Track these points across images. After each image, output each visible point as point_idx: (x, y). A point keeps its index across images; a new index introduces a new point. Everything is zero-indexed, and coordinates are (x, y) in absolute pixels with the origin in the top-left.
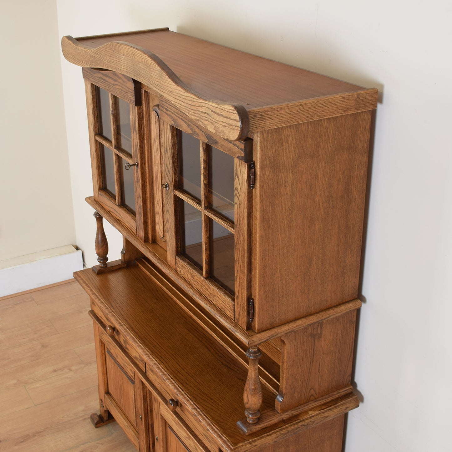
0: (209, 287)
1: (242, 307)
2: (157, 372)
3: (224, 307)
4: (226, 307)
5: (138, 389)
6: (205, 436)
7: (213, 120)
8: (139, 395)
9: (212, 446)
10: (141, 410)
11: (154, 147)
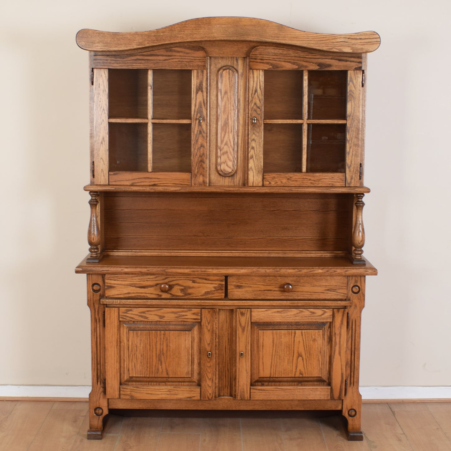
0: (313, 177)
1: (354, 171)
2: (266, 271)
3: (332, 183)
4: (335, 181)
5: (207, 325)
6: (328, 290)
7: (350, 44)
8: (209, 331)
9: (338, 292)
10: (211, 345)
11: (225, 99)
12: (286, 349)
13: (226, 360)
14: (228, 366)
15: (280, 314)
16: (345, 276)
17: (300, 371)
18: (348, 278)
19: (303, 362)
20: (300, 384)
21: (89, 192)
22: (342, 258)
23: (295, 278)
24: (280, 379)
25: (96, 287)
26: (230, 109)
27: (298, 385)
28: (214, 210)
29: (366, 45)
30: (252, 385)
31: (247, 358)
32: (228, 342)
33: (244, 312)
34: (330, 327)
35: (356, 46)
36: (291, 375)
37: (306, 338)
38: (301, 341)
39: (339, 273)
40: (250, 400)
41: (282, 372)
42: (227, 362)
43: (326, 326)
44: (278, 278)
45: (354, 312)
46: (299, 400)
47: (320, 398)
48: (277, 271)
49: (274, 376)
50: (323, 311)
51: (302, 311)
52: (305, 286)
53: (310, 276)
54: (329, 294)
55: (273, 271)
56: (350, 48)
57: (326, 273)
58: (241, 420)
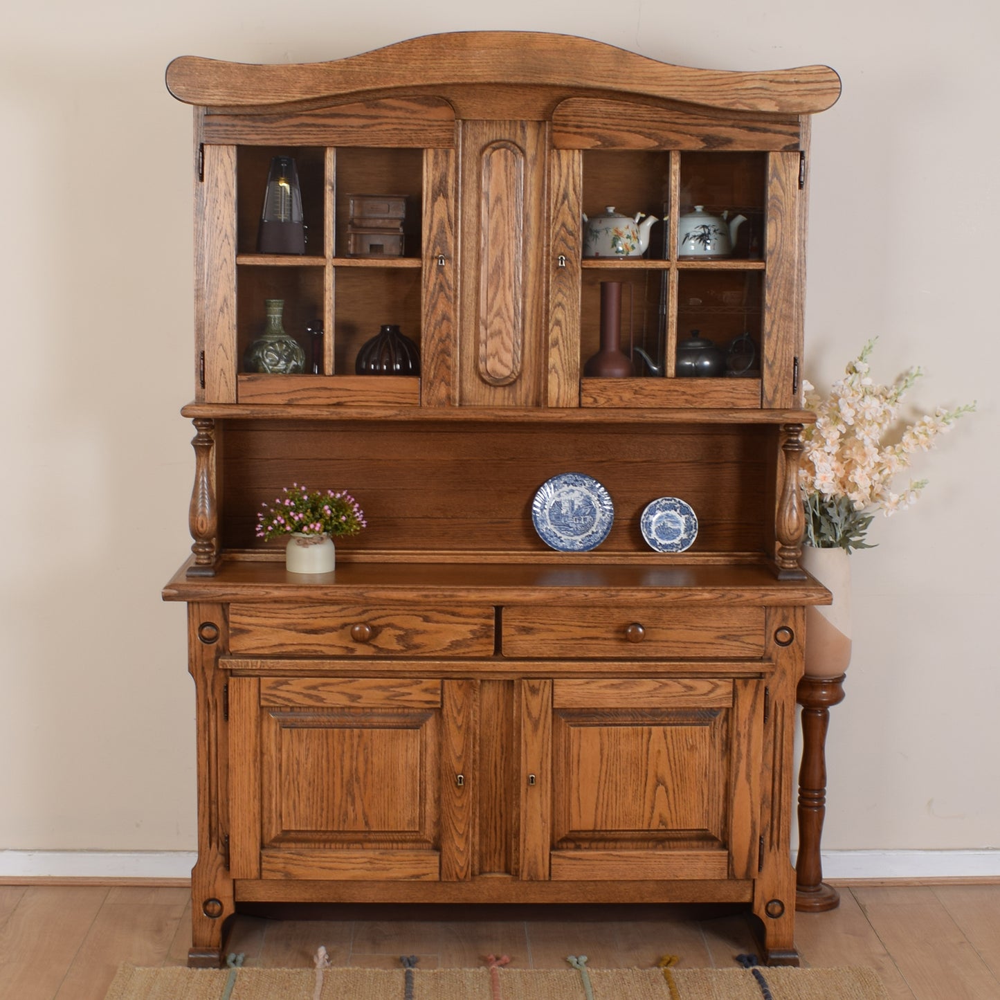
1: (782, 375)
5: (455, 715)
6: (723, 637)
7: (775, 93)
8: (459, 728)
9: (744, 642)
10: (463, 759)
11: (497, 213)
12: (629, 768)
13: (496, 792)
14: (501, 805)
15: (616, 691)
16: (761, 607)
17: (660, 816)
18: (768, 611)
19: (668, 797)
20: (661, 846)
21: (192, 419)
22: (751, 566)
23: (650, 612)
24: (617, 835)
25: (207, 632)
26: (507, 236)
27: (655, 848)
28: (469, 460)
29: (809, 97)
30: (553, 848)
31: (543, 788)
32: (502, 754)
33: (537, 686)
34: (726, 719)
35: (788, 99)
36: (641, 825)
37: (675, 743)
38: (664, 751)
39: (748, 600)
40: (550, 880)
41: (622, 819)
42: (498, 797)
43: (717, 718)
44: (612, 610)
45: (781, 685)
46: (657, 881)
47: (705, 875)
48: (612, 596)
49: (604, 829)
50: (712, 683)
51: (666, 685)
52: (671, 629)
53: (684, 607)
54: (725, 647)
55: (603, 594)
56: (774, 103)
57: (720, 599)
58: (527, 927)
